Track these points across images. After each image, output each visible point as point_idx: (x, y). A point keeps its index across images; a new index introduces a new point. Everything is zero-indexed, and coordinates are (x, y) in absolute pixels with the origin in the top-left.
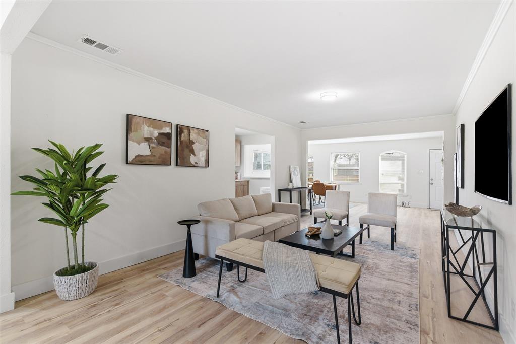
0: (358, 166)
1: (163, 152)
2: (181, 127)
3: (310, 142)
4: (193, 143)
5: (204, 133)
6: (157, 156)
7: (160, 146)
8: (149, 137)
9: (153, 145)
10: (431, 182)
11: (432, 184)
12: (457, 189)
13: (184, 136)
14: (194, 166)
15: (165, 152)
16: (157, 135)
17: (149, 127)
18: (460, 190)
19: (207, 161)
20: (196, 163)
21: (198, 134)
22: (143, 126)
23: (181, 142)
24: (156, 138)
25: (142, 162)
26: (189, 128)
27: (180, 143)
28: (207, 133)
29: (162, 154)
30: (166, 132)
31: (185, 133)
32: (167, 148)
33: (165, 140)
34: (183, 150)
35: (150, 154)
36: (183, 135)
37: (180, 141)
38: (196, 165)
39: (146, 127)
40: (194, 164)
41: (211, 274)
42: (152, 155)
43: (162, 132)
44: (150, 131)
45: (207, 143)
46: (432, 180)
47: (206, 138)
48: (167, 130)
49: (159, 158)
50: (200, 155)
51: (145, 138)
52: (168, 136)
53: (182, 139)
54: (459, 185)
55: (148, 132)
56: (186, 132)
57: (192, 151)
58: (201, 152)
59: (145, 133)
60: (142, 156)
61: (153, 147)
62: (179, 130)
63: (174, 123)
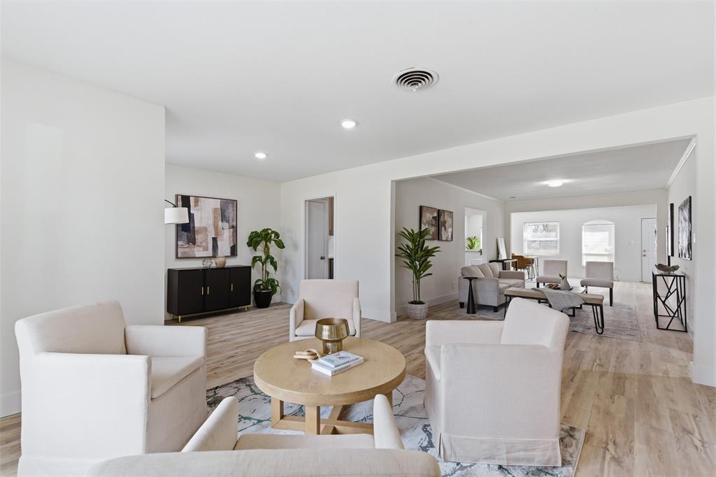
0: (557, 237)
1: (434, 231)
2: (441, 211)
4: (446, 222)
5: (451, 214)
10: (644, 253)
11: (645, 256)
12: (669, 257)
16: (431, 218)
18: (671, 257)
19: (452, 236)
21: (448, 215)
24: (431, 221)
27: (441, 223)
31: (442, 216)
32: (435, 227)
33: (434, 221)
34: (441, 228)
40: (446, 238)
45: (452, 222)
46: (644, 251)
47: (451, 218)
48: (435, 214)
49: (432, 235)
52: (436, 218)
53: (441, 220)
54: (670, 254)
56: (443, 214)
57: (445, 229)
58: (449, 230)
62: (440, 214)
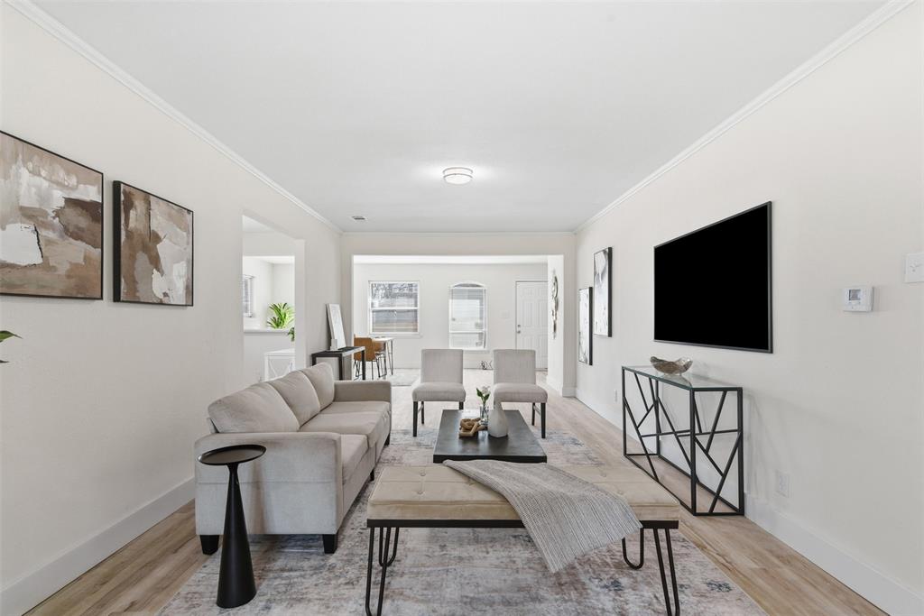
0: (416, 306)
1: (81, 261)
2: (127, 189)
3: (357, 259)
4: (156, 238)
5: (182, 213)
6: (63, 269)
7: (71, 240)
8: (37, 206)
9: (51, 235)
10: (518, 329)
13: (134, 219)
14: (161, 303)
15: (85, 258)
16: (62, 203)
17: (36, 173)
19: (190, 291)
20: (165, 295)
21: (170, 217)
22: (14, 167)
23: (130, 235)
24: (58, 213)
25: (15, 286)
26: (147, 195)
27: (127, 236)
28: (189, 217)
29: (76, 266)
30: (87, 199)
31: (139, 210)
32: (89, 248)
33: (83, 221)
34: (133, 258)
35: (39, 260)
36: (132, 213)
37: (127, 230)
38: (166, 300)
39: (25, 173)
40: (161, 297)
41: (297, 573)
42: (46, 266)
43: (74, 196)
44: (39, 188)
45: (188, 243)
47: (186, 229)
48: (90, 193)
49: (69, 277)
50: (175, 273)
51: (22, 208)
52: (93, 210)
53: (132, 224)
55: (33, 190)
56: (139, 204)
57: (155, 262)
58: (175, 266)
59: (23, 190)
60: (12, 266)
61: (49, 242)
62: (122, 198)
63: (111, 176)
